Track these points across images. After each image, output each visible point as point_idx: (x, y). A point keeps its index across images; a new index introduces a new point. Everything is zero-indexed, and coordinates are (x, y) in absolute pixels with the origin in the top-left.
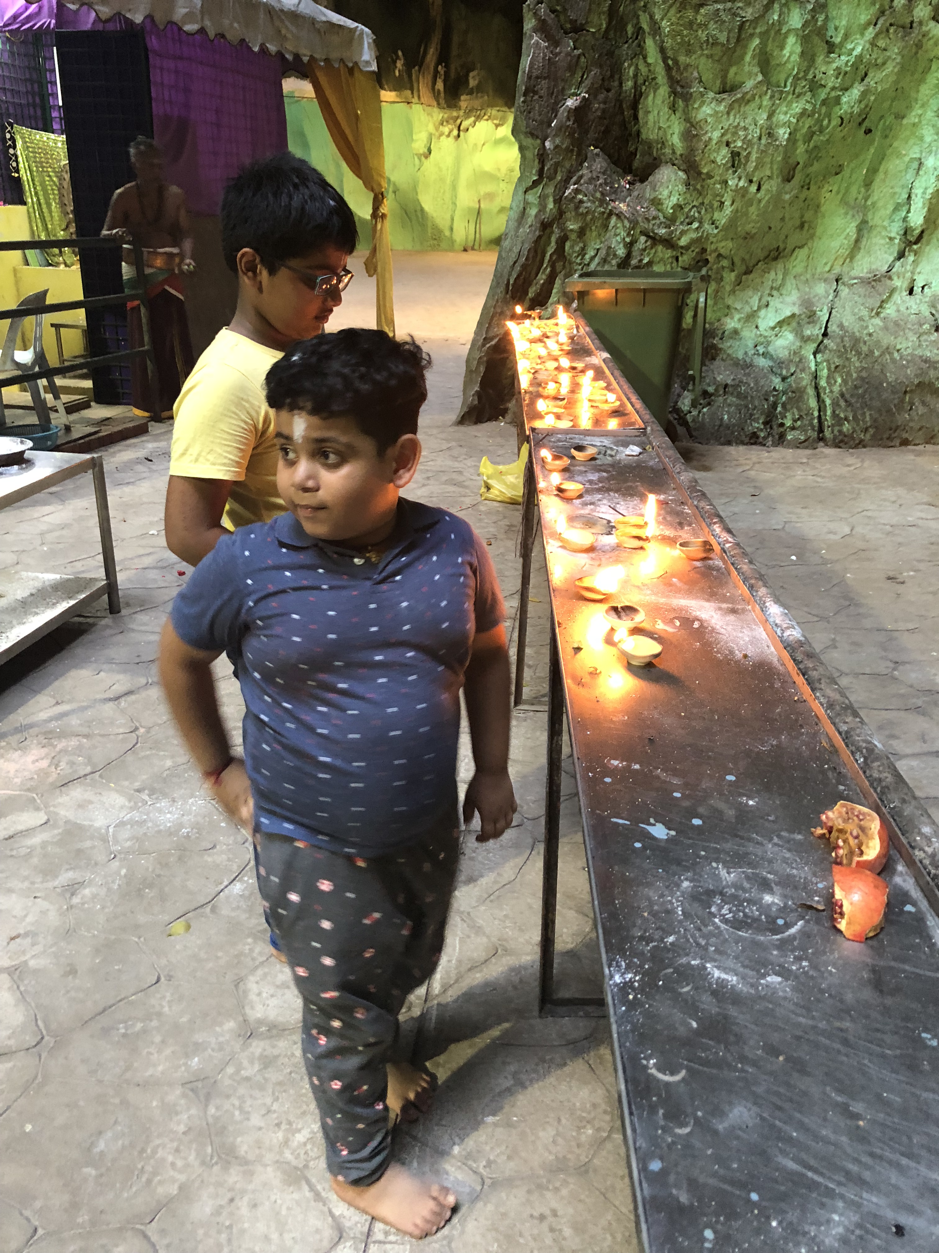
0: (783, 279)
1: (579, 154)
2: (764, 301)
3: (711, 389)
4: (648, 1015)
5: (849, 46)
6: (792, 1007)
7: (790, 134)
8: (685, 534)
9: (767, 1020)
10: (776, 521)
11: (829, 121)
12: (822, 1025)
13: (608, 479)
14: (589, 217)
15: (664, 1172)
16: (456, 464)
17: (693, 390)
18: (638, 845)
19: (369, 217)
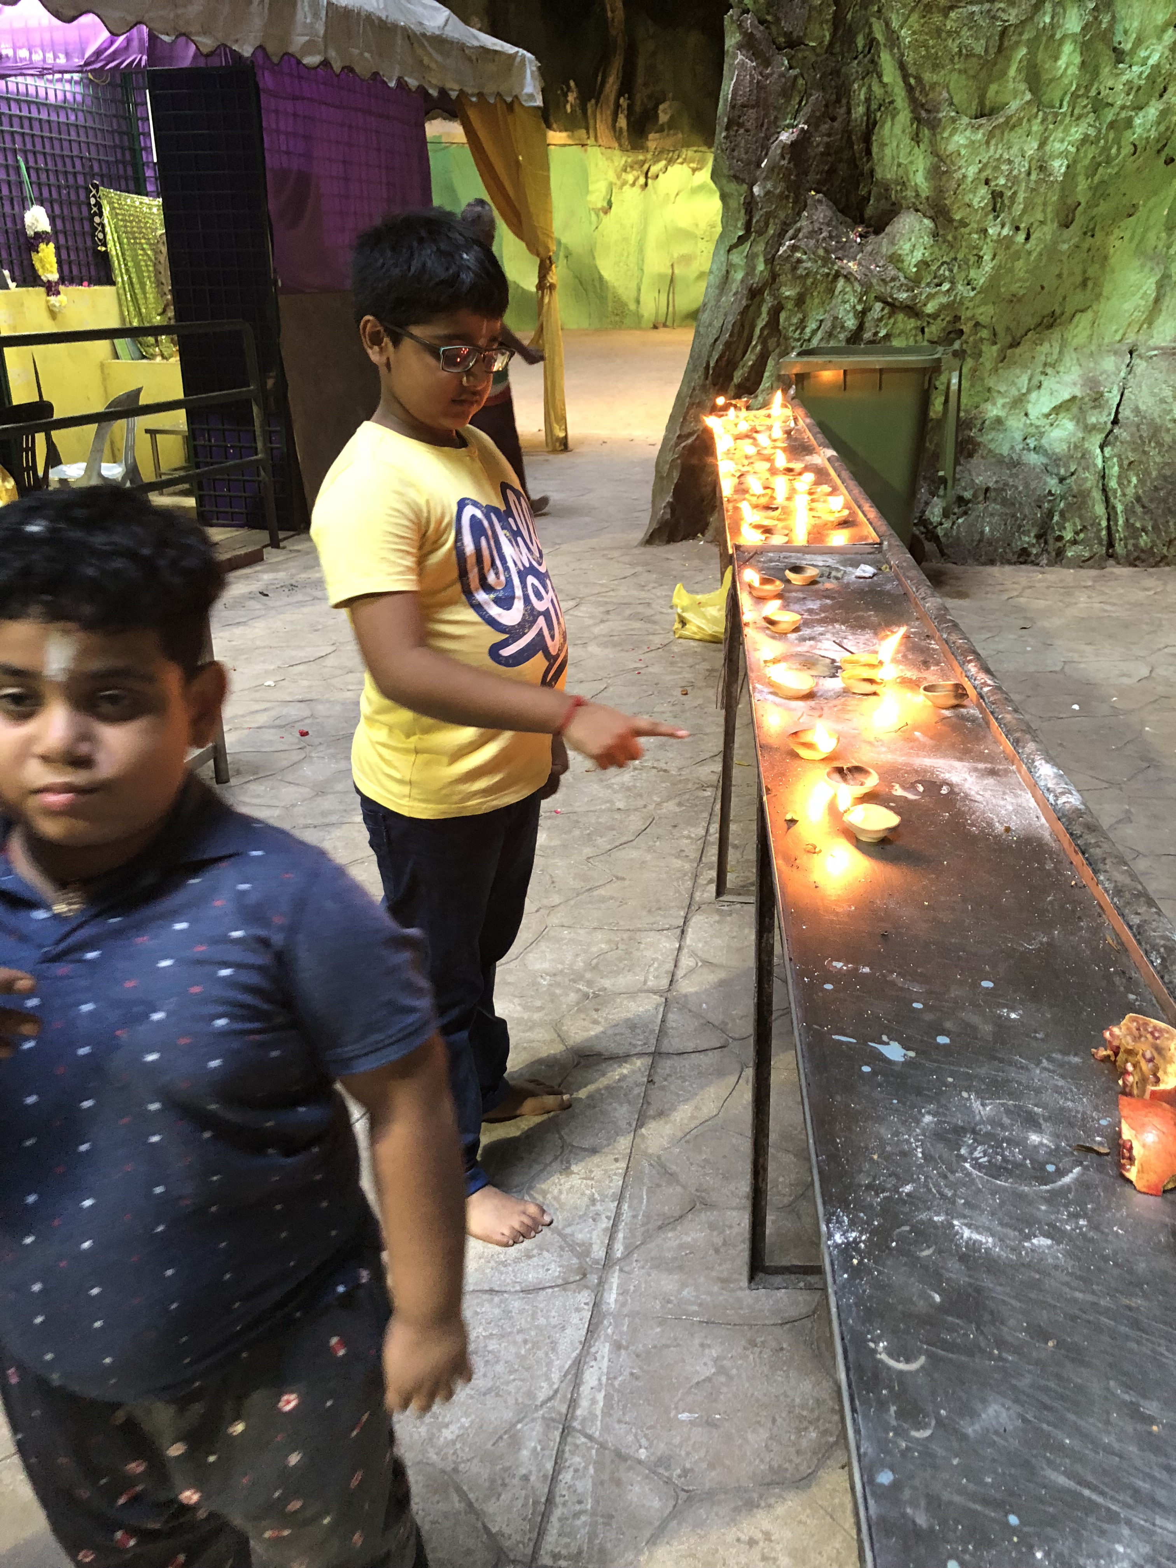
0: (1061, 352)
1: (795, 202)
2: (1035, 382)
3: (967, 495)
4: (877, 1285)
5: (1143, 54)
6: (1067, 1279)
7: (1068, 167)
8: (932, 676)
9: (1033, 1295)
10: (1053, 661)
11: (1119, 150)
12: (1105, 1302)
13: (832, 608)
14: (810, 281)
15: (896, 1486)
16: (643, 594)
17: (945, 496)
18: (866, 1069)
19: (534, 289)
